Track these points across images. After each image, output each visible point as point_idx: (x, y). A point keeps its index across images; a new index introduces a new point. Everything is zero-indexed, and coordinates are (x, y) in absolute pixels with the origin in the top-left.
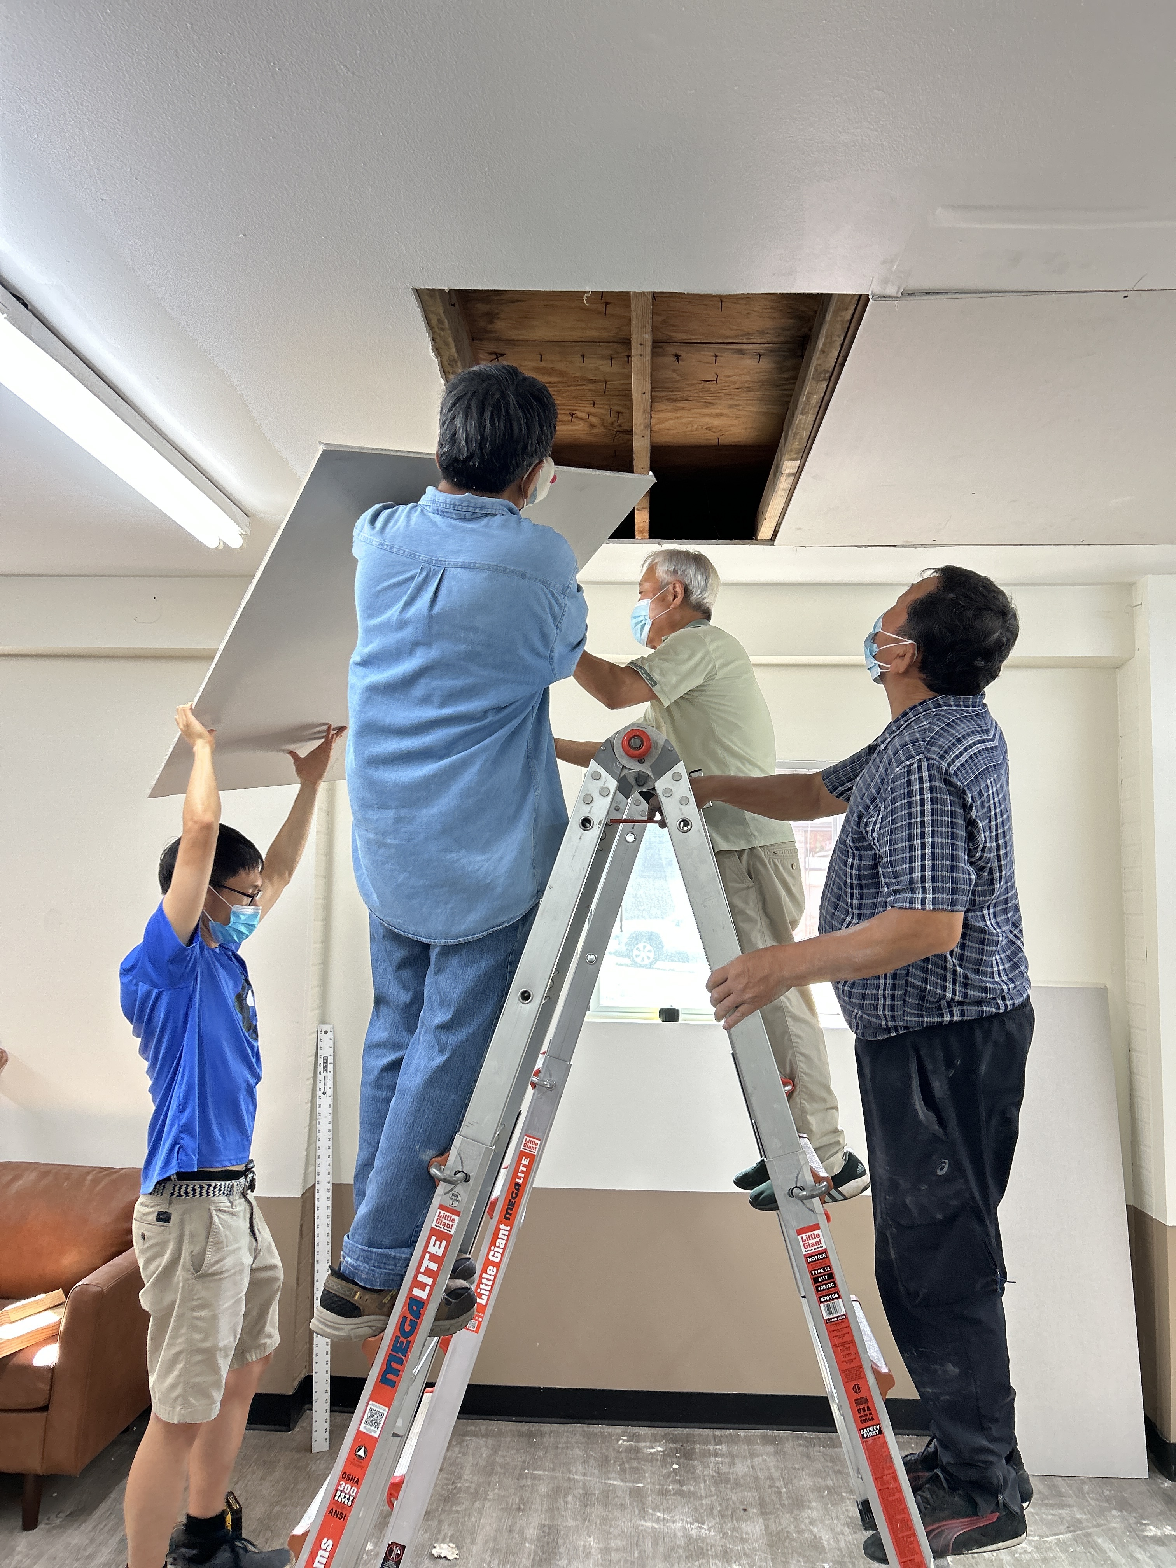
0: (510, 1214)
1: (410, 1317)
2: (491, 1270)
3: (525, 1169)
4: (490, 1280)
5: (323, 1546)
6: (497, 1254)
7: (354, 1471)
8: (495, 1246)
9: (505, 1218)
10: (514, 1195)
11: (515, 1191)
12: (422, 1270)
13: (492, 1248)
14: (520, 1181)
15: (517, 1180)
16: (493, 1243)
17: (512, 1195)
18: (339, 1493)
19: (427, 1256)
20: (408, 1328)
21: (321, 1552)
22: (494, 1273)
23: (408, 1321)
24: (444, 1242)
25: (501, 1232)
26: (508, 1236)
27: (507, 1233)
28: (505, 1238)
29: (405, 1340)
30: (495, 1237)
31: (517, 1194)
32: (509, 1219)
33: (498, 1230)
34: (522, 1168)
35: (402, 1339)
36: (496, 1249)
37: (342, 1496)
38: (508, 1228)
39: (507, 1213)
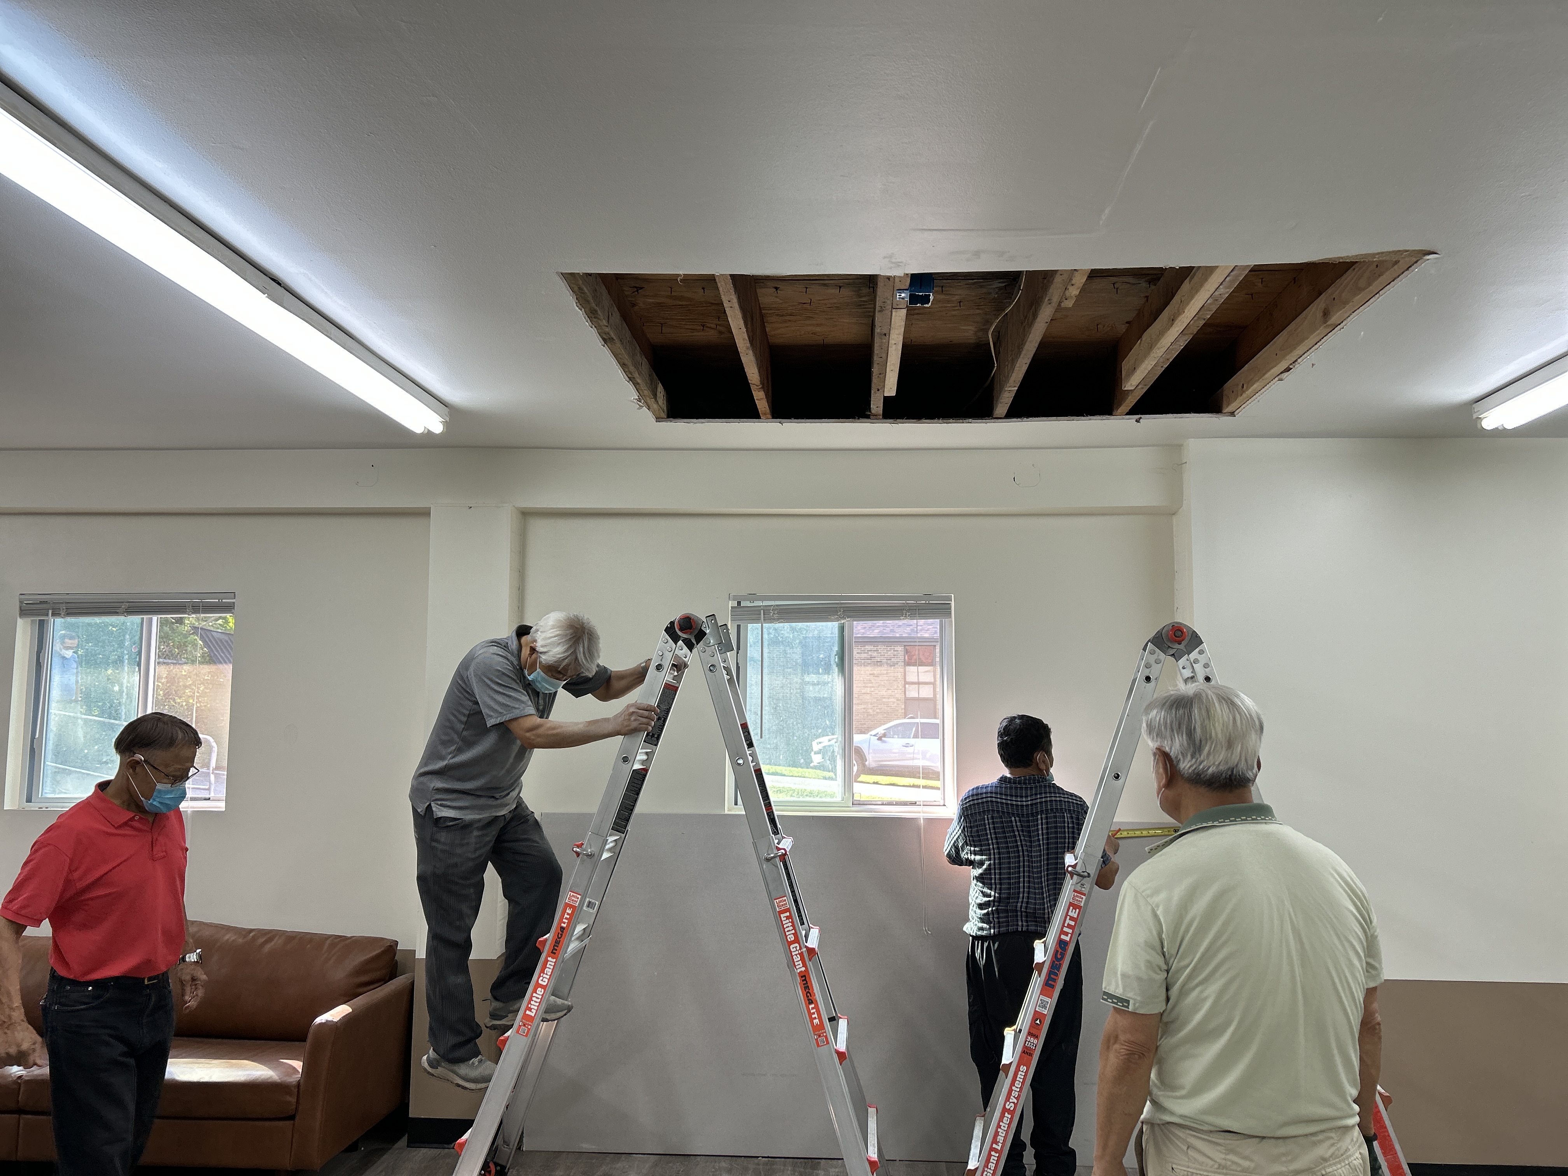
0: (556, 950)
1: (1060, 951)
2: (540, 991)
3: (568, 917)
4: (538, 998)
5: (1021, 1070)
6: (544, 979)
7: (1034, 1031)
8: (544, 973)
9: (552, 952)
10: (560, 936)
11: (560, 933)
12: (1066, 925)
13: (542, 975)
14: (564, 925)
15: (563, 925)
16: (543, 971)
17: (558, 935)
18: (1027, 1043)
19: (1068, 917)
20: (1059, 956)
21: (1020, 1073)
22: (542, 993)
23: (1059, 953)
24: (1078, 910)
25: (549, 963)
26: (554, 966)
27: (553, 964)
28: (552, 967)
29: (1058, 963)
30: (544, 966)
31: (561, 935)
32: (555, 953)
33: (546, 961)
34: (566, 916)
35: (1056, 962)
36: (544, 976)
37: (1030, 1043)
38: (554, 960)
39: (554, 949)
